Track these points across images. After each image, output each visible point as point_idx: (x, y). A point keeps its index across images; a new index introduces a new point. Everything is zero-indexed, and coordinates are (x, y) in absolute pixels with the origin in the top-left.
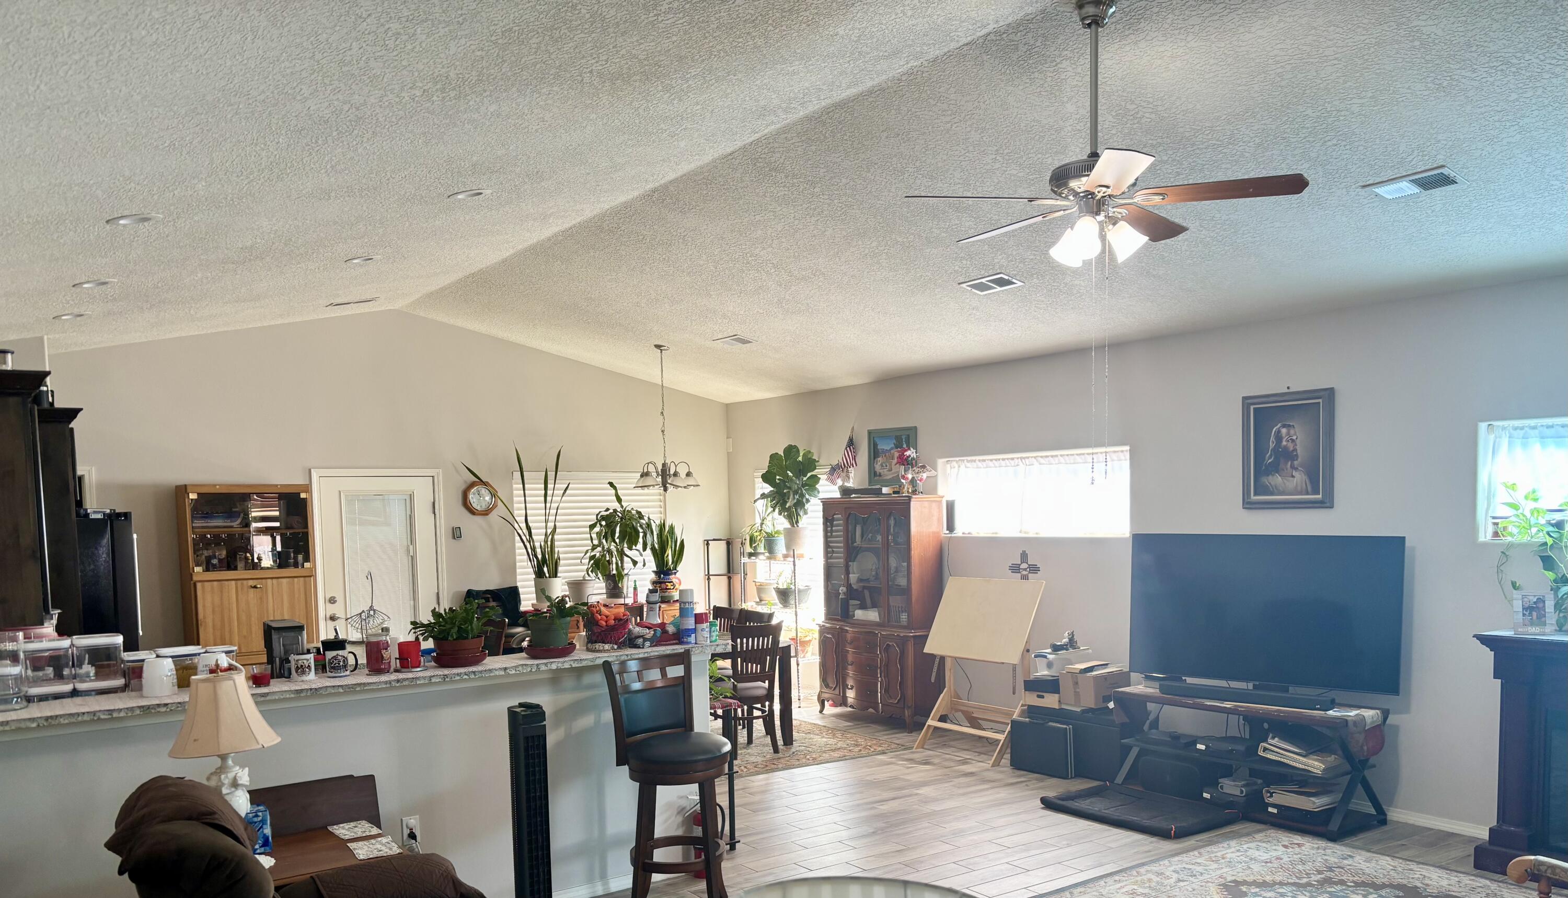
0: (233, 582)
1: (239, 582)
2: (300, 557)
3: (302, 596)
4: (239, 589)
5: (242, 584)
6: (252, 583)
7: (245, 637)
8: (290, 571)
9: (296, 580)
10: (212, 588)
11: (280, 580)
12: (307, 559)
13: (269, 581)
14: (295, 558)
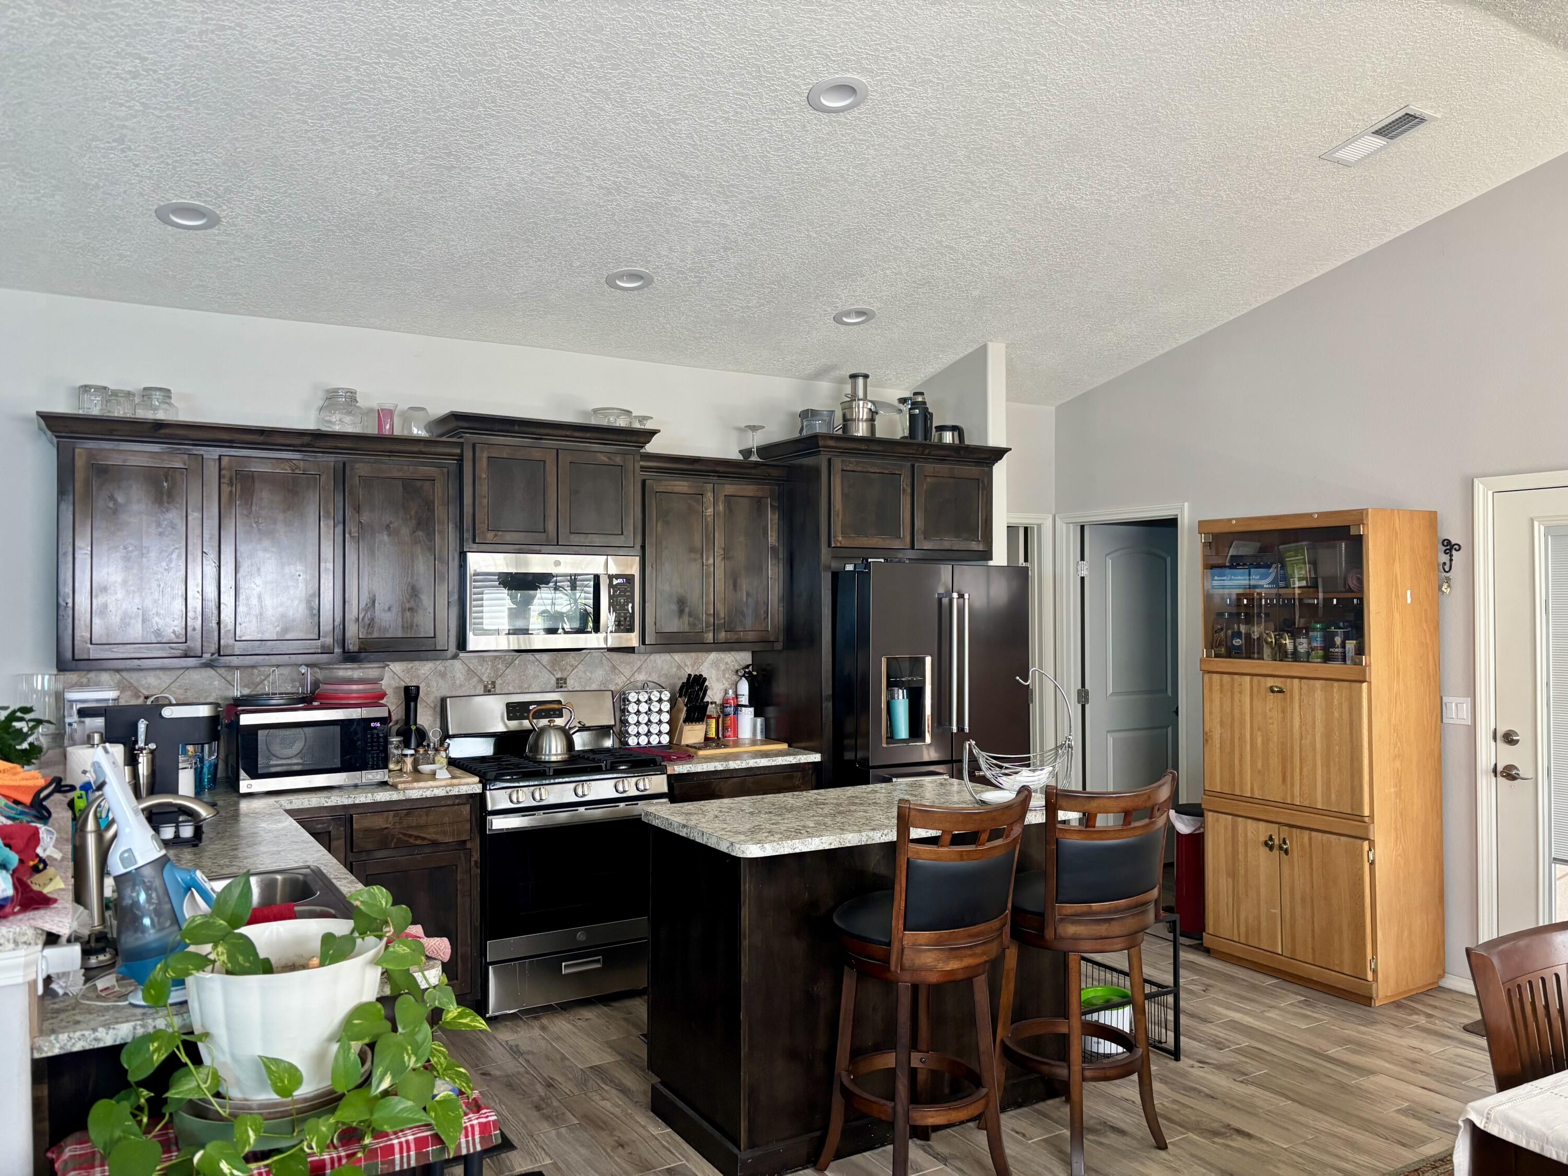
0: (1248, 678)
1: (1255, 678)
2: (1351, 645)
3: (1346, 716)
4: (1255, 691)
5: (1259, 682)
6: (1270, 682)
7: (1259, 772)
8: (1334, 669)
9: (1336, 684)
10: (1222, 685)
11: (1312, 682)
12: (1360, 650)
13: (1296, 681)
14: (1343, 646)
